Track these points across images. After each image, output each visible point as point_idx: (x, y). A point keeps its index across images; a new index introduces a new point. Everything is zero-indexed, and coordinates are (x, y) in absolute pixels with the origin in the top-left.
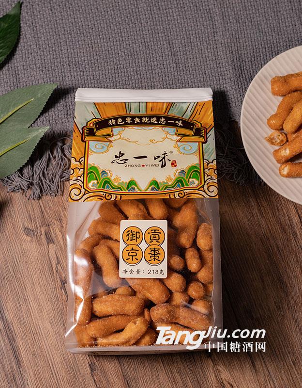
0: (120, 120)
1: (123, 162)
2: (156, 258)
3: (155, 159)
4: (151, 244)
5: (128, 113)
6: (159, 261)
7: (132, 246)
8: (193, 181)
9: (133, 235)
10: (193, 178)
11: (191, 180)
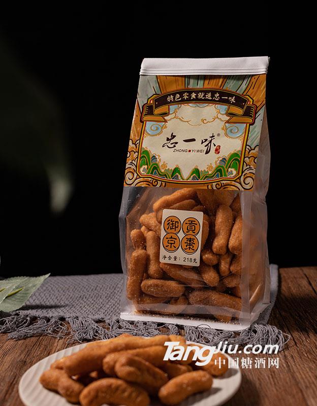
0: (178, 96)
1: (172, 146)
2: (191, 247)
3: (202, 143)
4: (188, 234)
5: (186, 87)
6: (194, 250)
7: (171, 234)
8: (232, 171)
9: (173, 224)
10: (232, 168)
11: (230, 170)
